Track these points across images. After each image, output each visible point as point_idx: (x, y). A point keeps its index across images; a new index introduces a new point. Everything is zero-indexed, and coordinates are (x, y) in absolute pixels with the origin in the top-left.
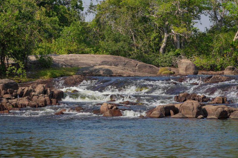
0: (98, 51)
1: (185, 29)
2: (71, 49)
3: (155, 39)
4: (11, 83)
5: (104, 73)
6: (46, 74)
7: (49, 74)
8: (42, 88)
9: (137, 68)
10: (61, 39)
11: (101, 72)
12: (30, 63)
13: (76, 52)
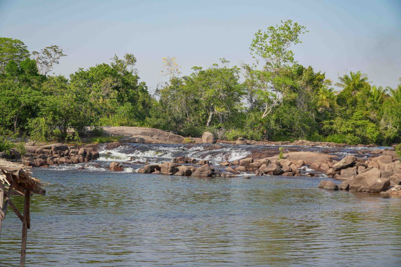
0: (144, 124)
1: (224, 109)
2: (123, 122)
3: (203, 116)
4: (63, 146)
5: (138, 141)
6: (96, 141)
7: (98, 140)
8: (83, 150)
9: (168, 138)
10: (116, 115)
11: (137, 140)
12: (88, 132)
13: (126, 125)
